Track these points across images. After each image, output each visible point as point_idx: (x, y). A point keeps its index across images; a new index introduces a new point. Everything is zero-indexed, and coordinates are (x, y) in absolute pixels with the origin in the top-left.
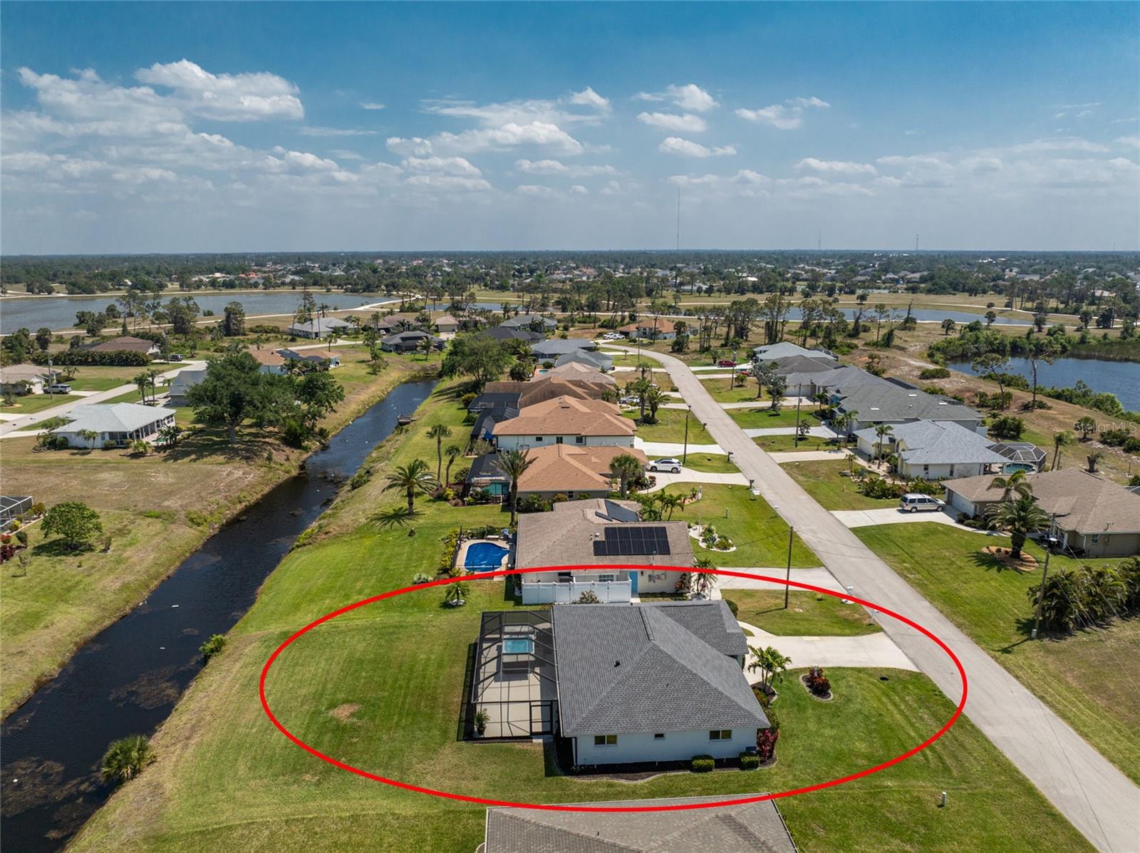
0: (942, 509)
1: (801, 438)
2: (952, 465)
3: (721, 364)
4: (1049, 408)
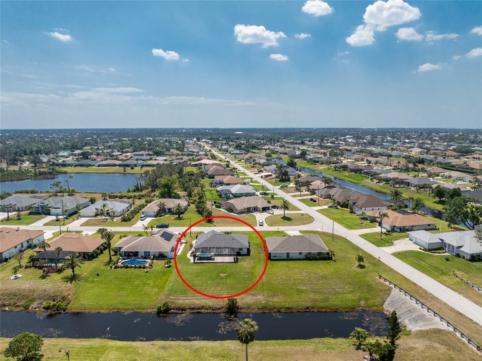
1: (58, 220)
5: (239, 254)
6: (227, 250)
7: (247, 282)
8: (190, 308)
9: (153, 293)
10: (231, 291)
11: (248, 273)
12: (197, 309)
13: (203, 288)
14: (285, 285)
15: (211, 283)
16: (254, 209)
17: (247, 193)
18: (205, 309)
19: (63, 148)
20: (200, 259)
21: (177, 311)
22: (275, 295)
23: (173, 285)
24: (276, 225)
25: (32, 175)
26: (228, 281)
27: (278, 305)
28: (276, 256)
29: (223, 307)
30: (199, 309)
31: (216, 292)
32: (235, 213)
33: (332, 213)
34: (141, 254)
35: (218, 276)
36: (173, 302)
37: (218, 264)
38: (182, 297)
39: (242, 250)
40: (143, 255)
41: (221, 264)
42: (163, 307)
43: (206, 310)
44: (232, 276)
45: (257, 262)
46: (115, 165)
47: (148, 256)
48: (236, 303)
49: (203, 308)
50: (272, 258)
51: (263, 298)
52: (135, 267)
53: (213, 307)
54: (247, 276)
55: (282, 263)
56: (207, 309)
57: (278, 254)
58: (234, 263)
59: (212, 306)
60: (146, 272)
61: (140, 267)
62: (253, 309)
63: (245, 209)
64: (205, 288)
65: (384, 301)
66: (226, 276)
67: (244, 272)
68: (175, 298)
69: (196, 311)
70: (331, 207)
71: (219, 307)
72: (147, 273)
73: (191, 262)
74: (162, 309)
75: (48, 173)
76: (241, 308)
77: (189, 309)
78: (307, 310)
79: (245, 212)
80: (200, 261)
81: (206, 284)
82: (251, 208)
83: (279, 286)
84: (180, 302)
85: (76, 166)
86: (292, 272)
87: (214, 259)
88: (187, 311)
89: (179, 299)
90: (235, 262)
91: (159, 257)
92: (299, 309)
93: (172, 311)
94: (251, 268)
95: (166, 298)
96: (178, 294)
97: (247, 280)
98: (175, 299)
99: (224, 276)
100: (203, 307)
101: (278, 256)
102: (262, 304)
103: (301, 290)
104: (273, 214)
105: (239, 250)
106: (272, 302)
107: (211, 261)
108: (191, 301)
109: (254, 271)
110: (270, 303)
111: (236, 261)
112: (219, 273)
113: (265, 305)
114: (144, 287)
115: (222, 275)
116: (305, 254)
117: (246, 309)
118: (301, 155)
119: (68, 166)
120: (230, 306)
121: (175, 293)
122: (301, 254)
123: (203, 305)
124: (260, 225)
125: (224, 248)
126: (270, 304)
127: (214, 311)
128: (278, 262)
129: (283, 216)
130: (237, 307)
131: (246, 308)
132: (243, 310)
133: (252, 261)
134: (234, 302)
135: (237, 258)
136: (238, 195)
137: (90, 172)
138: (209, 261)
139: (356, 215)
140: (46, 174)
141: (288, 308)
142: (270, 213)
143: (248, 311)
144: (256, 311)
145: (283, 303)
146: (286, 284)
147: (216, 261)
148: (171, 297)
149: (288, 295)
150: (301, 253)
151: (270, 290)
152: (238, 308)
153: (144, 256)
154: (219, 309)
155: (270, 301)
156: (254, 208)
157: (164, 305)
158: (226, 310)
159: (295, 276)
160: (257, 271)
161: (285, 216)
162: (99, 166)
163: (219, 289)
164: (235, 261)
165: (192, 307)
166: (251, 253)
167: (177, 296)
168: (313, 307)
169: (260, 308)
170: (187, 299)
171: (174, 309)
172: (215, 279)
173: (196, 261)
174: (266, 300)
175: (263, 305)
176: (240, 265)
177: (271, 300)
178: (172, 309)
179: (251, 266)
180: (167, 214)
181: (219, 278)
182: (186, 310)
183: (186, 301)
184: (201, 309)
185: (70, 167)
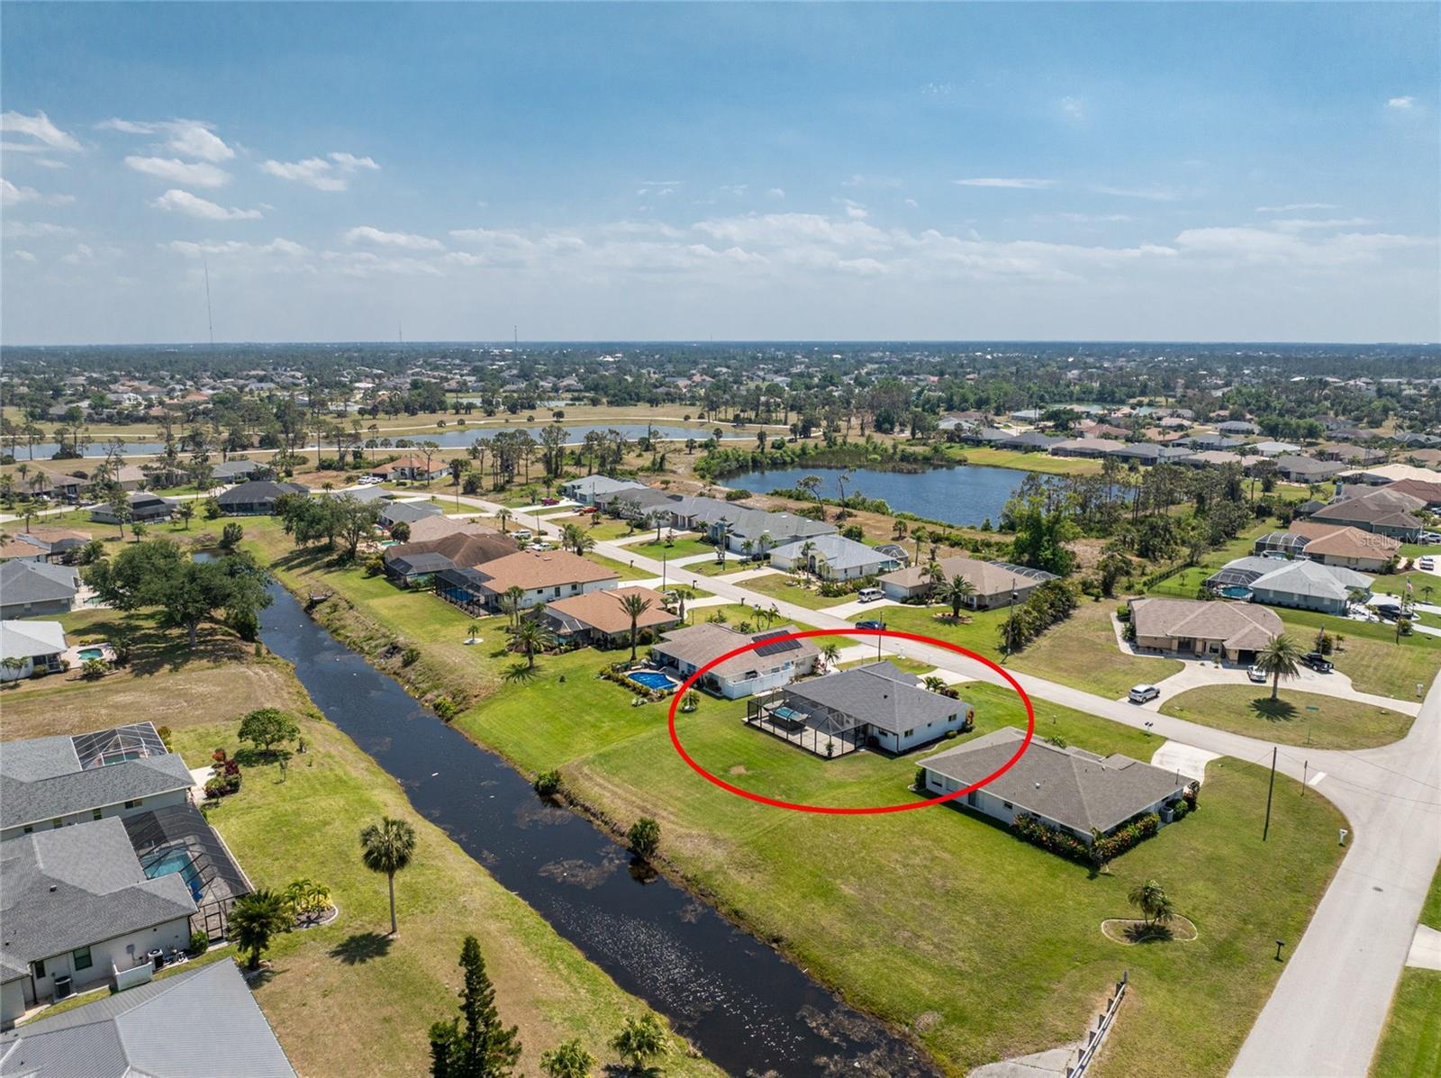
0: (884, 596)
1: (720, 563)
2: (861, 567)
3: (545, 503)
4: (856, 516)
5: (872, 743)
8: (584, 806)
12: (591, 813)
15: (690, 775)
16: (1215, 651)
17: (1306, 596)
18: (603, 821)
19: (1075, 397)
21: (564, 800)
22: (758, 866)
23: (624, 748)
25: (876, 459)
27: (726, 891)
28: (940, 785)
30: (594, 815)
32: (1132, 646)
34: (683, 667)
35: (728, 767)
36: (576, 780)
38: (602, 776)
39: (886, 735)
43: (603, 825)
44: (752, 782)
49: (601, 817)
50: (929, 785)
51: (721, 858)
53: (615, 825)
56: (606, 823)
57: (944, 781)
58: (817, 759)
60: (632, 705)
65: (994, 1059)
66: (740, 776)
68: (589, 773)
69: (587, 816)
71: (624, 830)
74: (544, 782)
75: (920, 458)
77: (581, 805)
79: (1170, 649)
82: (1200, 644)
83: (801, 854)
87: (799, 733)
89: (590, 779)
92: (758, 930)
93: (557, 796)
94: (829, 783)
95: (577, 765)
96: (604, 769)
98: (585, 775)
99: (737, 773)
100: (602, 814)
101: (944, 786)
103: (834, 889)
105: (879, 732)
106: (726, 878)
107: (787, 735)
108: (602, 792)
110: (718, 877)
113: (700, 877)
114: (586, 730)
115: (737, 770)
116: (1020, 812)
117: (663, 863)
119: (984, 445)
121: (601, 765)
122: (1011, 808)
124: (1131, 700)
126: (717, 880)
129: (1269, 696)
136: (1271, 595)
140: (916, 460)
145: (740, 895)
146: (825, 859)
149: (783, 884)
150: (1009, 805)
151: (763, 851)
153: (685, 672)
154: (622, 834)
155: (724, 873)
157: (555, 777)
159: (883, 852)
161: (1278, 697)
162: (1055, 452)
165: (588, 804)
167: (595, 771)
168: (790, 946)
169: (687, 879)
171: (562, 793)
174: (719, 867)
177: (732, 872)
178: (558, 792)
180: (944, 602)
181: (721, 773)
182: (575, 806)
184: (597, 818)
185: (987, 450)
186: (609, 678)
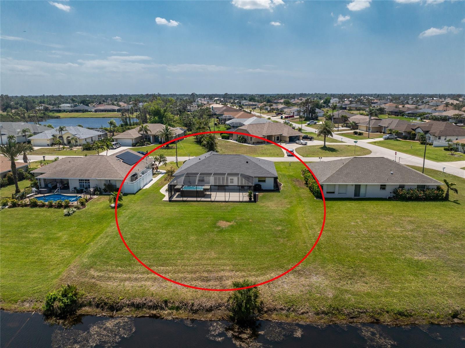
5: (257, 188)
6: (235, 179)
7: (282, 241)
8: (133, 305)
9: (56, 260)
10: (241, 262)
11: (281, 221)
12: (150, 308)
13: (176, 251)
14: (374, 250)
15: (197, 240)
16: (278, 139)
18: (172, 308)
20: (184, 194)
21: (98, 310)
22: (355, 274)
23: (108, 243)
24: (315, 156)
26: (236, 238)
27: (369, 303)
28: (334, 193)
29: (220, 305)
30: (155, 307)
31: (205, 262)
32: (249, 144)
33: (395, 145)
34: (74, 184)
35: (214, 225)
36: (94, 285)
37: (216, 203)
38: (120, 272)
39: (264, 181)
40: (78, 185)
41: (224, 203)
42: (60, 300)
43: (175, 311)
44: (246, 227)
45: (295, 203)
46: (114, 111)
47: (86, 188)
48: (256, 296)
49: (166, 305)
50: (325, 195)
51: (327, 282)
52: (51, 206)
53: (193, 305)
54: (280, 228)
55: (348, 204)
56: (178, 308)
57: (337, 188)
58: (250, 204)
59: (190, 302)
60: (66, 215)
61: (60, 206)
62: (303, 313)
63: (264, 137)
64: (180, 253)
66: (232, 226)
67: (272, 219)
68: (101, 274)
69: (147, 312)
70: (388, 139)
71: (209, 304)
72: (67, 218)
73: (164, 199)
74: (57, 304)
76: (270, 310)
77: (128, 305)
78: (456, 320)
79: (265, 142)
80: (181, 199)
81: (183, 243)
82: (273, 138)
83: (361, 253)
84: (111, 285)
85: (72, 111)
86: (378, 221)
87: (209, 196)
88: (123, 311)
89: (109, 278)
90: (250, 201)
91: (105, 190)
92: (432, 317)
93: (86, 309)
94: (284, 211)
95: (80, 273)
96: (113, 265)
97: (280, 237)
98: (100, 278)
99: (227, 226)
100: (166, 302)
101: (337, 191)
102: (326, 299)
103: (417, 262)
104: (306, 145)
105: (259, 181)
106: (353, 294)
107: (203, 199)
108: (139, 284)
109: (292, 217)
110: (347, 296)
111: (253, 200)
112: (217, 221)
113: (335, 304)
114: (45, 245)
115: (223, 224)
116: (394, 188)
117: (284, 312)
118: (324, 104)
119: (63, 112)
120: (240, 306)
121: (106, 263)
122: (384, 189)
123: (166, 297)
124: (289, 156)
125: (229, 174)
126: (349, 298)
127: (195, 317)
128: (339, 203)
129: (323, 146)
130: (258, 308)
131: (281, 309)
132: (274, 317)
133: (286, 201)
134: (251, 293)
135: (255, 195)
137: (85, 117)
138: (199, 199)
139: (433, 146)
141: (401, 314)
142: (302, 144)
143: (289, 320)
144: (310, 319)
145: (383, 299)
146: (376, 247)
147: (213, 199)
148: (92, 272)
149: (390, 275)
150: (383, 187)
151: (340, 262)
152: (260, 310)
153: (78, 188)
154: (210, 310)
155: (346, 291)
156: (278, 137)
157: (65, 295)
158: (227, 312)
159: (388, 230)
160: (300, 218)
161: (326, 146)
162: (96, 111)
163: (213, 255)
164: (250, 199)
165: (138, 300)
166: (282, 188)
167: (107, 270)
169: (323, 312)
170: (129, 279)
171: (90, 304)
172: (206, 232)
173: (174, 198)
174: (336, 288)
175: (330, 302)
176: (262, 207)
177: (348, 287)
178: (85, 306)
179: (284, 209)
180: (152, 143)
181: (216, 230)
182: (120, 310)
183: (127, 283)
184: (162, 309)
185: (65, 113)
186: (14, 205)
